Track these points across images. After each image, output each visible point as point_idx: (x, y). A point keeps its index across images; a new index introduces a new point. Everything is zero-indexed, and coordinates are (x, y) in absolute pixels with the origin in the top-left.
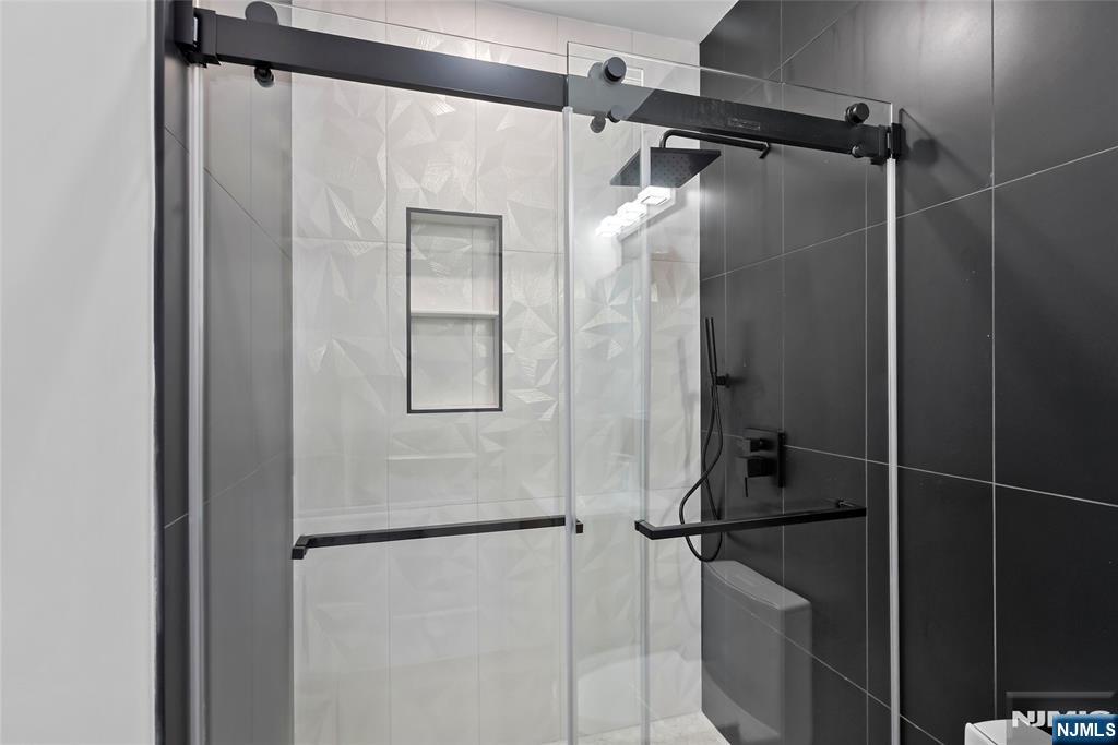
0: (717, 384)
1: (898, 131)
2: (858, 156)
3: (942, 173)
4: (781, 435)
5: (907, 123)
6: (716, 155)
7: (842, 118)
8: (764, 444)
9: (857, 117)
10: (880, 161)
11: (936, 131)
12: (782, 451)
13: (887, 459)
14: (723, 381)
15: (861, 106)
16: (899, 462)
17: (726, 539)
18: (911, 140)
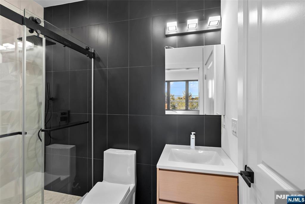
0: (50, 100)
1: (94, 53)
2: (87, 56)
3: (100, 63)
4: (69, 111)
5: (95, 53)
6: (55, 44)
7: (85, 48)
8: (64, 114)
9: (88, 49)
10: (91, 58)
11: (100, 56)
12: (69, 114)
13: (91, 113)
14: (52, 99)
15: (88, 47)
16: (94, 113)
17: (52, 139)
18: (96, 56)
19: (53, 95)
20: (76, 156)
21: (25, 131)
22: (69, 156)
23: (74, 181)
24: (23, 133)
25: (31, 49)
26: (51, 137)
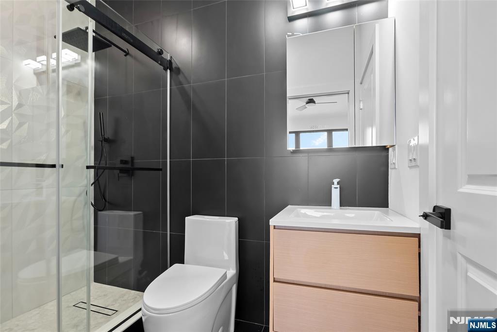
1: (170, 61)
2: (160, 65)
3: (181, 78)
4: (132, 157)
5: (172, 61)
7: (156, 51)
8: (126, 162)
9: (160, 52)
10: (166, 69)
11: (180, 66)
12: (133, 163)
13: (167, 159)
14: (106, 140)
15: (161, 50)
16: (170, 159)
17: (107, 204)
18: (174, 66)
19: (109, 134)
20: (144, 229)
21: (61, 163)
22: (132, 229)
23: (140, 269)
24: (57, 166)
25: (77, 65)
26: (105, 200)
